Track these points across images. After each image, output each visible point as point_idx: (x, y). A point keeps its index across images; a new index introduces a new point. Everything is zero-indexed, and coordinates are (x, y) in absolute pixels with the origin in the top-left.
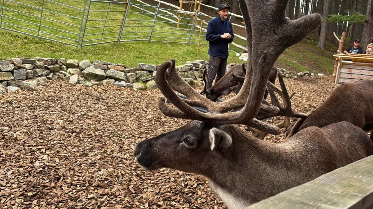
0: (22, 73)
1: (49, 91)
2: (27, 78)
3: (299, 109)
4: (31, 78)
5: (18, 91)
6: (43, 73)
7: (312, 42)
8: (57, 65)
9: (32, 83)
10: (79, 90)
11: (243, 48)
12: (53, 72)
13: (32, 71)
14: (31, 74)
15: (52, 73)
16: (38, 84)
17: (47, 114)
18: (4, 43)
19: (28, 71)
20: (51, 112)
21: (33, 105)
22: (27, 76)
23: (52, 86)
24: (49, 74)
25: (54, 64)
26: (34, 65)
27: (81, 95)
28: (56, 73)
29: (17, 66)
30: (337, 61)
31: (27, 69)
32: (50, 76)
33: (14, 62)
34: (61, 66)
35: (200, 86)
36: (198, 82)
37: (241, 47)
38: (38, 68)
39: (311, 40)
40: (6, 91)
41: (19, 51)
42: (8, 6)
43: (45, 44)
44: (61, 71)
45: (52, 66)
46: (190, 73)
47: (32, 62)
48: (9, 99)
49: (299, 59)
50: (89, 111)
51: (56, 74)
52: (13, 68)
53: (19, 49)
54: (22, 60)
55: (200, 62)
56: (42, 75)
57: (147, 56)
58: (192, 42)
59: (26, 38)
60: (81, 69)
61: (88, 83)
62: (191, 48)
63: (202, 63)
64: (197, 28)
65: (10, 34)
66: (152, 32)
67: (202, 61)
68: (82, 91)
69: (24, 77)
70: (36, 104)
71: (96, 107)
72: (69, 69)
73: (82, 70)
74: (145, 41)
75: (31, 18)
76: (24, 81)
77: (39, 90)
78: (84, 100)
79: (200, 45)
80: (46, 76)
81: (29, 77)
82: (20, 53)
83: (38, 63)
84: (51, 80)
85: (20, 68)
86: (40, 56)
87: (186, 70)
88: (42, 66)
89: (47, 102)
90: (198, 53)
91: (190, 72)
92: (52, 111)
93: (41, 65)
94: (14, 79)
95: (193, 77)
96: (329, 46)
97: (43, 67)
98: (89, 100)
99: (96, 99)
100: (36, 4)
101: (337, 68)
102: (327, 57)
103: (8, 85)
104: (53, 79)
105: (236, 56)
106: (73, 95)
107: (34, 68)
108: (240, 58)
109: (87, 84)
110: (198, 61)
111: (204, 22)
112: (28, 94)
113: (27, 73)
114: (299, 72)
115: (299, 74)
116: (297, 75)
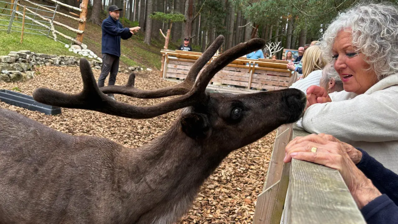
11: (73, 39)
30: (164, 57)
35: (28, 80)
36: (26, 75)
37: (70, 38)
39: (137, 35)
46: (17, 65)
49: (128, 53)
55: (26, 53)
58: (13, 29)
62: (12, 37)
63: (29, 53)
64: (17, 14)
67: (28, 52)
79: (24, 34)
87: (12, 61)
90: (21, 43)
91: (16, 63)
95: (20, 69)
101: (164, 63)
102: (153, 52)
105: (65, 48)
108: (70, 50)
110: (23, 52)
111: (26, 9)
114: (130, 67)
115: (130, 68)
116: (128, 69)
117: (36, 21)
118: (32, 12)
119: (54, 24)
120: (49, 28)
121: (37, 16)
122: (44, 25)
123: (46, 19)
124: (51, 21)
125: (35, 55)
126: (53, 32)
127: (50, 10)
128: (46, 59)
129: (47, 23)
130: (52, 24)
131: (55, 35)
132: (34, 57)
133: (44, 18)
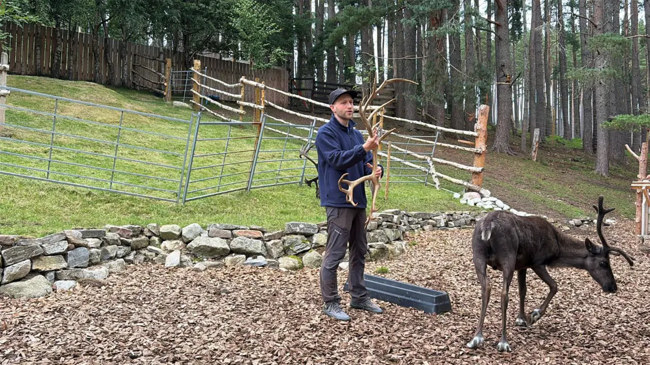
0: (83, 254)
1: (129, 284)
2: (91, 264)
3: (591, 287)
4: (96, 264)
5: (74, 288)
6: (119, 253)
7: (584, 166)
8: (144, 237)
9: (99, 273)
10: (182, 279)
11: (465, 184)
12: (136, 250)
13: (100, 251)
14: (97, 257)
15: (135, 252)
16: (110, 273)
17: (126, 327)
18: (52, 205)
19: (93, 250)
20: (133, 324)
21: (101, 312)
22: (90, 261)
23: (134, 274)
24: (128, 254)
25: (137, 236)
26: (103, 238)
27: (187, 288)
28: (141, 251)
29: (74, 244)
30: (640, 194)
31: (90, 248)
32: (131, 257)
33: (69, 237)
34: (150, 237)
35: (397, 256)
36: (393, 248)
37: (460, 182)
38: (109, 244)
39: (581, 162)
40: (53, 290)
41: (77, 217)
42: (61, 144)
43: (121, 203)
44: (150, 247)
45: (134, 239)
46: (379, 233)
47: (99, 235)
48: (57, 304)
49: (566, 195)
50: (202, 317)
51: (140, 253)
52: (66, 248)
53: (77, 213)
54: (82, 232)
55: (393, 213)
56: (117, 257)
57: (299, 209)
59: (89, 194)
60: (185, 240)
61: (199, 265)
63: (397, 213)
64: (380, 156)
65: (63, 189)
66: (304, 169)
67: (396, 211)
68: (188, 279)
69: (86, 262)
70: (107, 310)
71: (216, 308)
72: (164, 242)
73: (187, 243)
74: (293, 185)
75: (99, 160)
76: (85, 270)
77: (112, 284)
78: (192, 297)
79: (389, 184)
80: (123, 257)
81: (94, 261)
82: (78, 221)
83: (109, 235)
84: (132, 265)
85: (77, 246)
86: (114, 223)
87: (372, 228)
88: (117, 240)
89: (126, 305)
90: (386, 198)
91: (378, 231)
92: (136, 322)
93: (116, 238)
94: (68, 267)
95: (384, 239)
96: (615, 169)
97: (119, 241)
98: (201, 295)
99: (214, 294)
100: (107, 137)
101: (641, 206)
102: (616, 188)
103: (56, 279)
104: (137, 262)
105: (454, 198)
106: (172, 288)
107: (102, 245)
108: (463, 201)
109: (196, 266)
110: (388, 211)
111: (392, 146)
112: (93, 292)
113: (91, 254)
114: (571, 220)
115: (572, 222)
116: (568, 224)
117: (407, 163)
118: (400, 149)
119: (435, 163)
120: (427, 170)
121: (408, 154)
122: (418, 167)
123: (422, 157)
124: (429, 159)
125: (407, 215)
126: (434, 176)
127: (428, 141)
128: (423, 220)
129: (424, 162)
130: (431, 164)
131: (436, 180)
132: (405, 218)
133: (419, 156)
